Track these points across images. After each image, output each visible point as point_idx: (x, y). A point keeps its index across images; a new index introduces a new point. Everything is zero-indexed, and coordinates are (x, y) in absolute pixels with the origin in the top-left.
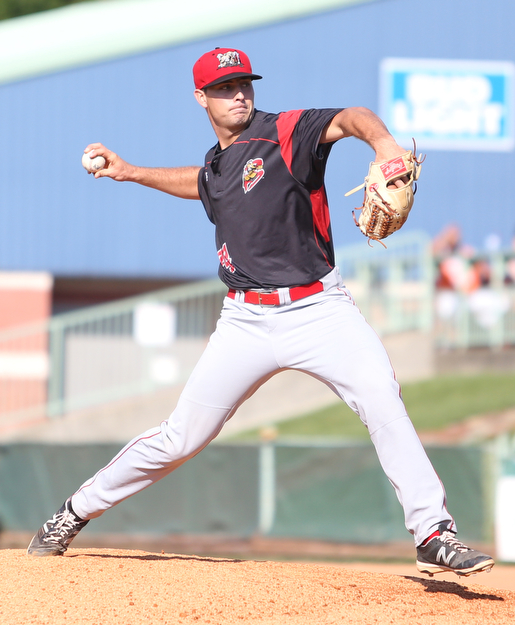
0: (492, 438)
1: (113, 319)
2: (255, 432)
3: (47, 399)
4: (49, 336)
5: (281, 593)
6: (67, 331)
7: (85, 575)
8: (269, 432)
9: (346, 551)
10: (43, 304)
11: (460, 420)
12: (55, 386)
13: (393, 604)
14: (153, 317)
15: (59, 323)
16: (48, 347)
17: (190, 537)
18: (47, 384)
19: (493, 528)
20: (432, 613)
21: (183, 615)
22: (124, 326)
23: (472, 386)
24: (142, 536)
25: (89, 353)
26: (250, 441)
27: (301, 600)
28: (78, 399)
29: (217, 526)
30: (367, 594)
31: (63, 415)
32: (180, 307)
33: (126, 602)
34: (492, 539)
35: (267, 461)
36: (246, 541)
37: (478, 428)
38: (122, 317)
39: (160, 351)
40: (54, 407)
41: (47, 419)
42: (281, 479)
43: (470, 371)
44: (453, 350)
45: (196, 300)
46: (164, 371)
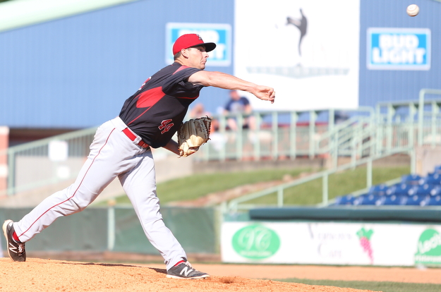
0: (219, 204)
1: (38, 148)
2: (105, 202)
3: (7, 187)
4: (8, 156)
5: (105, 278)
6: (16, 154)
7: (11, 270)
8: (112, 202)
9: (149, 258)
10: (5, 141)
11: (204, 195)
12: (11, 180)
13: (158, 283)
14: (57, 147)
15: (12, 150)
16: (8, 162)
17: (75, 252)
18: (7, 179)
19: (220, 247)
20: (176, 287)
21: (58, 289)
22: (44, 152)
23: (210, 179)
24: (51, 252)
25: (27, 164)
26: (103, 206)
27: (114, 281)
28: (22, 187)
29: (88, 247)
30: (146, 278)
31: (14, 194)
32: (70, 142)
33: (31, 283)
34: (219, 252)
35: (111, 215)
36: (102, 254)
37: (213, 198)
38: (42, 147)
39: (61, 163)
40: (11, 191)
41: (7, 196)
42: (118, 224)
43: (210, 172)
44: (202, 161)
45: (78, 139)
46: (63, 173)
